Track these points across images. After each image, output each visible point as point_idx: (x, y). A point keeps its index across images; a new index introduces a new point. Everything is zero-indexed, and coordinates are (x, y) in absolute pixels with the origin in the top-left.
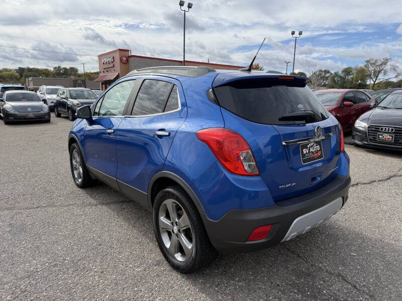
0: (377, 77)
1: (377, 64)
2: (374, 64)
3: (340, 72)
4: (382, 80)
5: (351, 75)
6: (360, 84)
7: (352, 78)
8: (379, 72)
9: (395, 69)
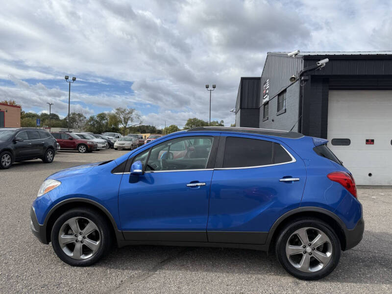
0: (127, 123)
1: (125, 113)
2: (123, 112)
3: (96, 117)
4: (131, 126)
5: (104, 120)
6: (113, 128)
7: (107, 123)
8: (128, 119)
9: (138, 118)
